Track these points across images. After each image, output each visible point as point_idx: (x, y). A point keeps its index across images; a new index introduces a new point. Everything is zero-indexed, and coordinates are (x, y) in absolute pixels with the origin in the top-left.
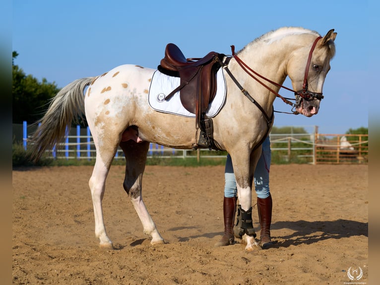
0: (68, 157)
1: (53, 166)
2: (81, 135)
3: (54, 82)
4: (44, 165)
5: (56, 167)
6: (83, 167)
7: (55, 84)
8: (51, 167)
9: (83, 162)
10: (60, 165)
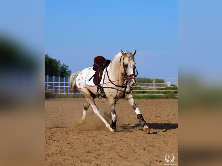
0: (59, 93)
1: (56, 98)
2: (65, 82)
3: (48, 54)
4: (52, 97)
5: (57, 99)
6: (71, 99)
7: (48, 55)
8: (55, 99)
9: (71, 96)
10: (59, 97)
